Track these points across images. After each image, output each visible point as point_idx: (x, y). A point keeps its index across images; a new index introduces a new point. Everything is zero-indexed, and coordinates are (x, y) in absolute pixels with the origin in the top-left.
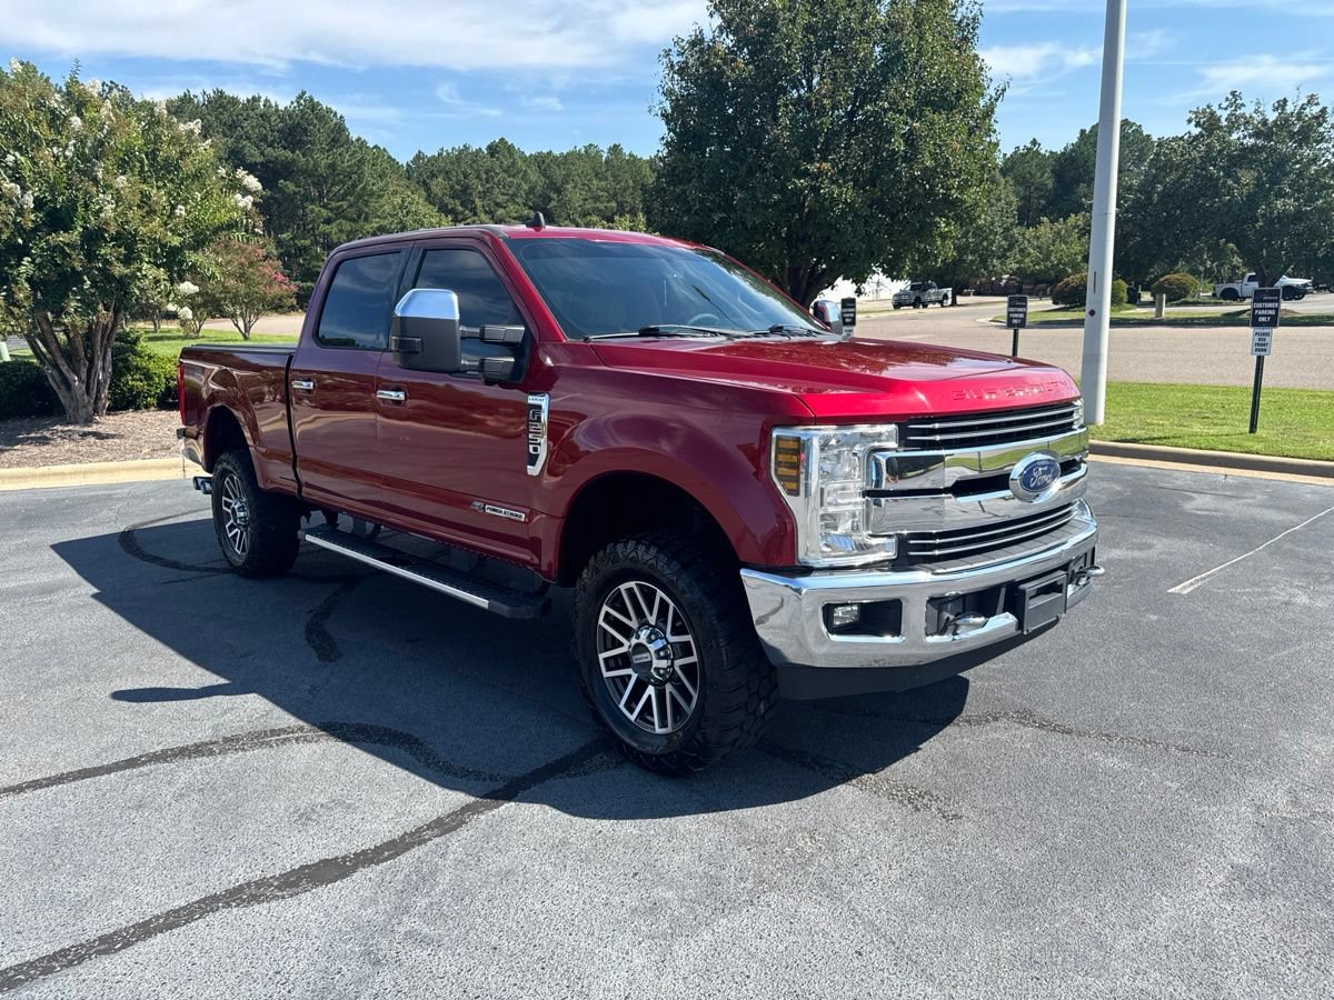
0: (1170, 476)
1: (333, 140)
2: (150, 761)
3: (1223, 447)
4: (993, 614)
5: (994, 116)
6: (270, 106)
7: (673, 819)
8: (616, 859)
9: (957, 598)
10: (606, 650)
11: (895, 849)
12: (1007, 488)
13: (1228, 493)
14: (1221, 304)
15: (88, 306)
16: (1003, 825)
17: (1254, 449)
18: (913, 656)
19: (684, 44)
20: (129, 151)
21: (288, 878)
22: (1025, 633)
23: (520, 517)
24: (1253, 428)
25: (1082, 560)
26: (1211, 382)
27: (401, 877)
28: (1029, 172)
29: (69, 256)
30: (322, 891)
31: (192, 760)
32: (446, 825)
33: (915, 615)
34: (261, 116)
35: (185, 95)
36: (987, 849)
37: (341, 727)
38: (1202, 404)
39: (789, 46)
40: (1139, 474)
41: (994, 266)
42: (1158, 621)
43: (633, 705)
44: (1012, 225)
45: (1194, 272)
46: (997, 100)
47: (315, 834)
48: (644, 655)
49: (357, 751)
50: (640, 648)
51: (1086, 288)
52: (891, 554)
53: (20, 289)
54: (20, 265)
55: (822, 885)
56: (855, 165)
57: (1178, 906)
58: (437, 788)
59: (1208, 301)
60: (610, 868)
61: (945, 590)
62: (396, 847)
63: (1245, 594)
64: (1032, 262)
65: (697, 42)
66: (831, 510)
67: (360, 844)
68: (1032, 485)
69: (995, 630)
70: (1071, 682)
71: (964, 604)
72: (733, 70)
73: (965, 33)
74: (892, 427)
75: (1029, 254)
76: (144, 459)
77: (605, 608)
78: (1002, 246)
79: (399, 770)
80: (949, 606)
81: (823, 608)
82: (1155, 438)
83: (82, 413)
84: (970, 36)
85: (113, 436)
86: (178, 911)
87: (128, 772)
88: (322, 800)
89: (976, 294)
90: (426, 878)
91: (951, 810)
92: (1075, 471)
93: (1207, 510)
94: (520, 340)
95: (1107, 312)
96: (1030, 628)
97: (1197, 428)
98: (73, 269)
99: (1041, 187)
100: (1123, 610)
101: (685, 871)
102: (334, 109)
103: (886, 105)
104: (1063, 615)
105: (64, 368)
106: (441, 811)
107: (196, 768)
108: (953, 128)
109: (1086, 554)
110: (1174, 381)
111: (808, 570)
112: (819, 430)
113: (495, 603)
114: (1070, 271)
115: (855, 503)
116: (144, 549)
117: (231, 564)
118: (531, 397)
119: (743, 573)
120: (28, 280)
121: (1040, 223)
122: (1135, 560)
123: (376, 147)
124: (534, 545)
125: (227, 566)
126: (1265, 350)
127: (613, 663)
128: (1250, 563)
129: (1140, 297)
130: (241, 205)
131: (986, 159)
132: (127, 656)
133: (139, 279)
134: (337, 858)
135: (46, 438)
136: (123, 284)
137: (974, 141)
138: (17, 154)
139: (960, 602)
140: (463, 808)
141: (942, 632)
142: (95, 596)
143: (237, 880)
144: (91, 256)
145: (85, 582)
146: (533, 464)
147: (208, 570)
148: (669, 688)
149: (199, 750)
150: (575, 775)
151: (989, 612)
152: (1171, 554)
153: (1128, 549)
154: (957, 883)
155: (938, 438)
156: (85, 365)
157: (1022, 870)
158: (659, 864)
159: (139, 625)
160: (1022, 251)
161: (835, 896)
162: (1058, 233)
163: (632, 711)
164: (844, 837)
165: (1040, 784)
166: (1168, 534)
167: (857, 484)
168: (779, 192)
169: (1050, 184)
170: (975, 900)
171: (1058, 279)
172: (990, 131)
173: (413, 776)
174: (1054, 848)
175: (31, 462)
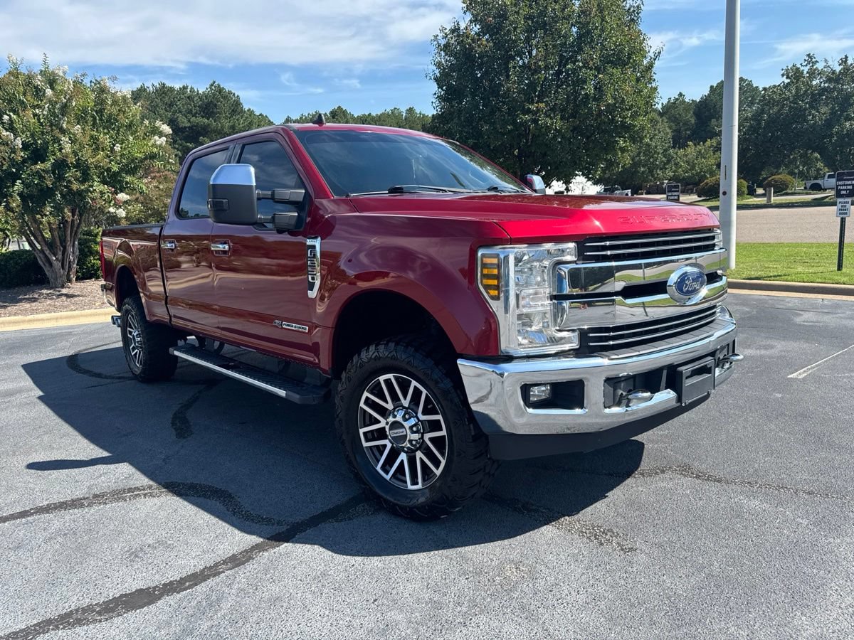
0: (783, 301)
1: (233, 110)
2: (36, 513)
3: (820, 280)
4: (658, 391)
5: (654, 70)
6: (194, 91)
7: (411, 555)
8: (362, 588)
9: (628, 378)
10: (366, 426)
11: (583, 577)
12: (665, 292)
13: (826, 311)
14: (810, 194)
15: (58, 209)
16: (669, 556)
17: (842, 281)
18: (597, 423)
19: (447, 31)
20: (84, 110)
21: (108, 605)
22: (683, 405)
23: (305, 329)
24: (840, 267)
25: (726, 349)
26: (808, 241)
27: (194, 603)
28: (679, 114)
29: (44, 177)
30: (131, 615)
31: (67, 512)
32: (236, 561)
33: (595, 391)
34: (188, 97)
35: (142, 87)
36: (657, 577)
37: (179, 485)
38: (803, 254)
39: (515, 29)
40: (761, 300)
41: (658, 174)
42: (782, 398)
43: (387, 467)
44: (669, 147)
45: (791, 173)
46: (655, 59)
47: (138, 569)
48: (401, 430)
49: (186, 503)
50: (396, 425)
51: (719, 185)
52: (575, 345)
53: (14, 201)
54: (13, 185)
55: (523, 608)
56: (561, 104)
57: (816, 625)
58: (236, 531)
59: (801, 191)
60: (356, 595)
61: (619, 372)
62: (196, 578)
63: (844, 377)
64: (683, 171)
65: (455, 30)
66: (525, 311)
67: (169, 577)
68: (685, 290)
69: (660, 403)
70: (719, 443)
71: (634, 381)
72: (479, 46)
73: (633, 16)
74: (572, 245)
75: (681, 166)
76: (95, 309)
77: (366, 394)
78: (663, 161)
79: (212, 517)
80: (622, 384)
81: (521, 388)
82: (771, 276)
83: (59, 281)
84: (635, 18)
85: (78, 296)
86: (18, 632)
87: (18, 521)
88: (150, 541)
89: (647, 193)
90: (212, 604)
91: (628, 544)
92: (718, 281)
93: (812, 322)
94: (302, 200)
95: (735, 202)
96: (687, 401)
97: (800, 269)
98: (47, 186)
99: (686, 123)
100: (756, 390)
101: (415, 598)
102: (233, 92)
103: (581, 64)
104: (713, 391)
105: (47, 252)
106: (236, 550)
107: (67, 518)
108: (626, 78)
109: (728, 345)
110: (782, 241)
111: (509, 358)
112: (514, 248)
113: (291, 393)
114: (708, 176)
115: (546, 305)
116: (82, 366)
117: (133, 374)
118: (308, 240)
119: (459, 362)
120: (18, 194)
121: (687, 146)
122: (762, 356)
123: (261, 115)
124: (314, 349)
125: (131, 375)
126: (846, 213)
127: (370, 436)
128: (846, 357)
129: (755, 192)
130: (158, 143)
131: (649, 97)
132: (46, 438)
133: (91, 193)
134: (149, 588)
135: (35, 298)
136: (81, 195)
137: (640, 86)
138: (11, 114)
139: (631, 382)
140: (253, 547)
141: (619, 404)
142: (40, 398)
143: (70, 606)
144: (60, 178)
145: (36, 388)
146: (312, 289)
147: (119, 378)
148: (419, 455)
149: (75, 504)
150: (341, 521)
151: (655, 390)
152: (788, 351)
153: (757, 349)
154: (632, 605)
155: (609, 253)
156: (60, 249)
157: (685, 595)
158: (394, 592)
159: (60, 416)
160: (676, 164)
161: (531, 618)
162: (700, 152)
163: (387, 473)
164: (543, 568)
165: (698, 522)
166: (785, 338)
167: (547, 290)
168: (512, 124)
169: (693, 121)
170: (647, 620)
171: (700, 181)
172: (651, 80)
173: (220, 522)
174: (710, 575)
175: (25, 312)
